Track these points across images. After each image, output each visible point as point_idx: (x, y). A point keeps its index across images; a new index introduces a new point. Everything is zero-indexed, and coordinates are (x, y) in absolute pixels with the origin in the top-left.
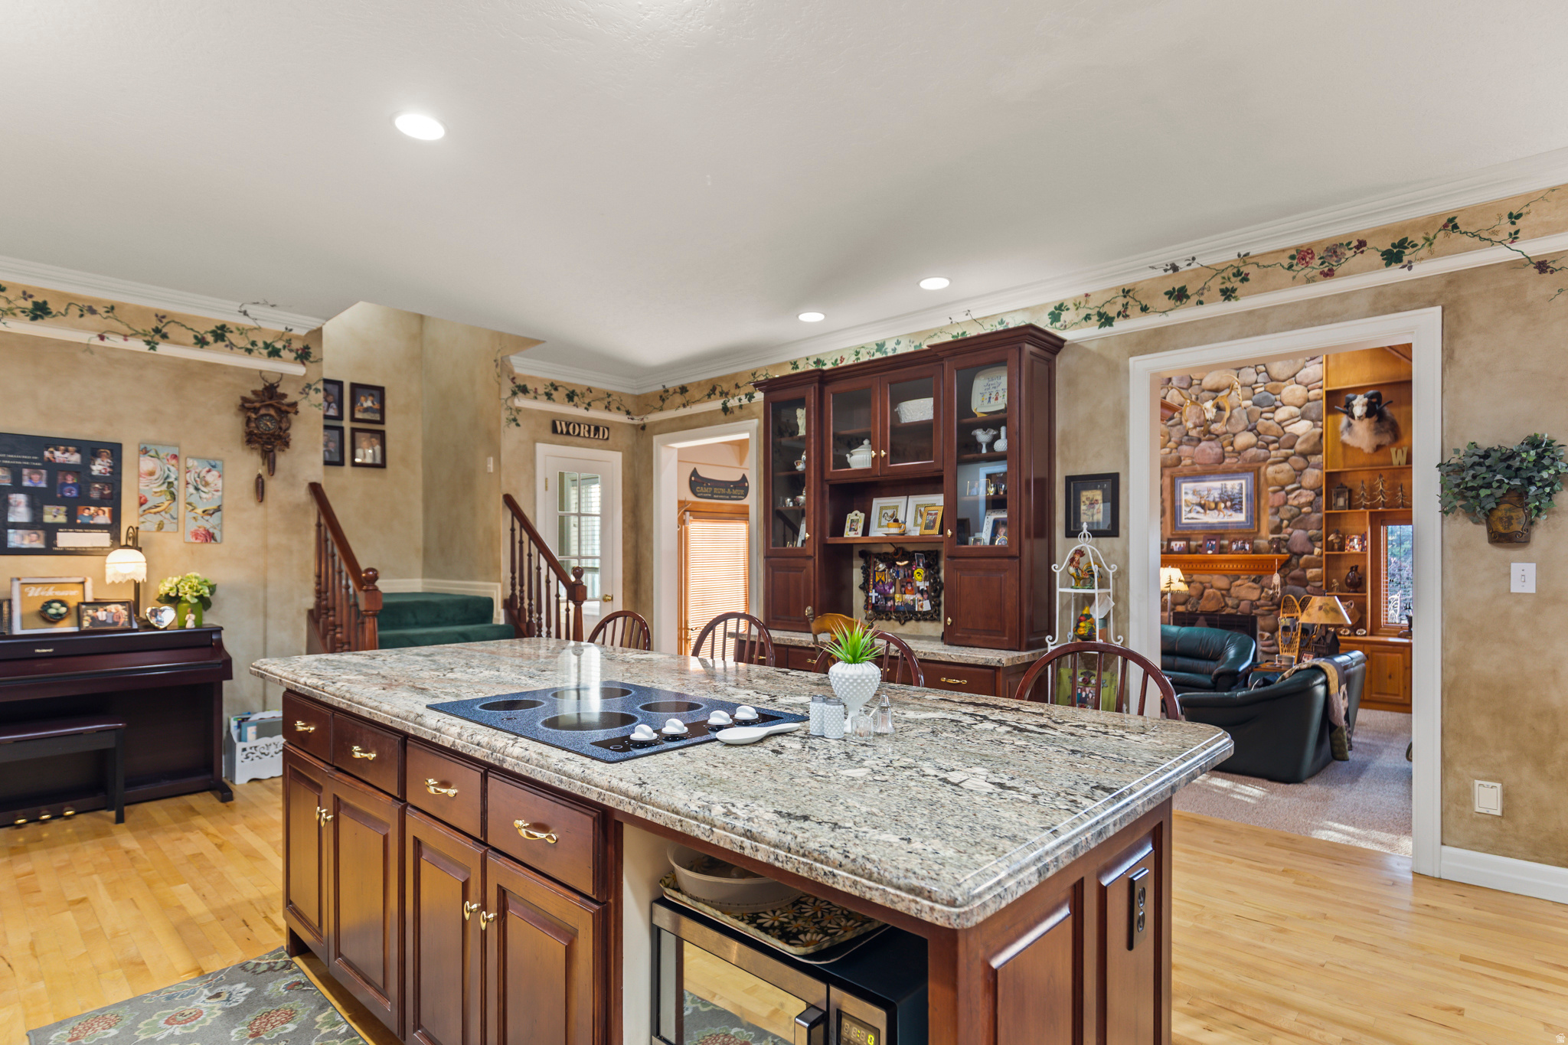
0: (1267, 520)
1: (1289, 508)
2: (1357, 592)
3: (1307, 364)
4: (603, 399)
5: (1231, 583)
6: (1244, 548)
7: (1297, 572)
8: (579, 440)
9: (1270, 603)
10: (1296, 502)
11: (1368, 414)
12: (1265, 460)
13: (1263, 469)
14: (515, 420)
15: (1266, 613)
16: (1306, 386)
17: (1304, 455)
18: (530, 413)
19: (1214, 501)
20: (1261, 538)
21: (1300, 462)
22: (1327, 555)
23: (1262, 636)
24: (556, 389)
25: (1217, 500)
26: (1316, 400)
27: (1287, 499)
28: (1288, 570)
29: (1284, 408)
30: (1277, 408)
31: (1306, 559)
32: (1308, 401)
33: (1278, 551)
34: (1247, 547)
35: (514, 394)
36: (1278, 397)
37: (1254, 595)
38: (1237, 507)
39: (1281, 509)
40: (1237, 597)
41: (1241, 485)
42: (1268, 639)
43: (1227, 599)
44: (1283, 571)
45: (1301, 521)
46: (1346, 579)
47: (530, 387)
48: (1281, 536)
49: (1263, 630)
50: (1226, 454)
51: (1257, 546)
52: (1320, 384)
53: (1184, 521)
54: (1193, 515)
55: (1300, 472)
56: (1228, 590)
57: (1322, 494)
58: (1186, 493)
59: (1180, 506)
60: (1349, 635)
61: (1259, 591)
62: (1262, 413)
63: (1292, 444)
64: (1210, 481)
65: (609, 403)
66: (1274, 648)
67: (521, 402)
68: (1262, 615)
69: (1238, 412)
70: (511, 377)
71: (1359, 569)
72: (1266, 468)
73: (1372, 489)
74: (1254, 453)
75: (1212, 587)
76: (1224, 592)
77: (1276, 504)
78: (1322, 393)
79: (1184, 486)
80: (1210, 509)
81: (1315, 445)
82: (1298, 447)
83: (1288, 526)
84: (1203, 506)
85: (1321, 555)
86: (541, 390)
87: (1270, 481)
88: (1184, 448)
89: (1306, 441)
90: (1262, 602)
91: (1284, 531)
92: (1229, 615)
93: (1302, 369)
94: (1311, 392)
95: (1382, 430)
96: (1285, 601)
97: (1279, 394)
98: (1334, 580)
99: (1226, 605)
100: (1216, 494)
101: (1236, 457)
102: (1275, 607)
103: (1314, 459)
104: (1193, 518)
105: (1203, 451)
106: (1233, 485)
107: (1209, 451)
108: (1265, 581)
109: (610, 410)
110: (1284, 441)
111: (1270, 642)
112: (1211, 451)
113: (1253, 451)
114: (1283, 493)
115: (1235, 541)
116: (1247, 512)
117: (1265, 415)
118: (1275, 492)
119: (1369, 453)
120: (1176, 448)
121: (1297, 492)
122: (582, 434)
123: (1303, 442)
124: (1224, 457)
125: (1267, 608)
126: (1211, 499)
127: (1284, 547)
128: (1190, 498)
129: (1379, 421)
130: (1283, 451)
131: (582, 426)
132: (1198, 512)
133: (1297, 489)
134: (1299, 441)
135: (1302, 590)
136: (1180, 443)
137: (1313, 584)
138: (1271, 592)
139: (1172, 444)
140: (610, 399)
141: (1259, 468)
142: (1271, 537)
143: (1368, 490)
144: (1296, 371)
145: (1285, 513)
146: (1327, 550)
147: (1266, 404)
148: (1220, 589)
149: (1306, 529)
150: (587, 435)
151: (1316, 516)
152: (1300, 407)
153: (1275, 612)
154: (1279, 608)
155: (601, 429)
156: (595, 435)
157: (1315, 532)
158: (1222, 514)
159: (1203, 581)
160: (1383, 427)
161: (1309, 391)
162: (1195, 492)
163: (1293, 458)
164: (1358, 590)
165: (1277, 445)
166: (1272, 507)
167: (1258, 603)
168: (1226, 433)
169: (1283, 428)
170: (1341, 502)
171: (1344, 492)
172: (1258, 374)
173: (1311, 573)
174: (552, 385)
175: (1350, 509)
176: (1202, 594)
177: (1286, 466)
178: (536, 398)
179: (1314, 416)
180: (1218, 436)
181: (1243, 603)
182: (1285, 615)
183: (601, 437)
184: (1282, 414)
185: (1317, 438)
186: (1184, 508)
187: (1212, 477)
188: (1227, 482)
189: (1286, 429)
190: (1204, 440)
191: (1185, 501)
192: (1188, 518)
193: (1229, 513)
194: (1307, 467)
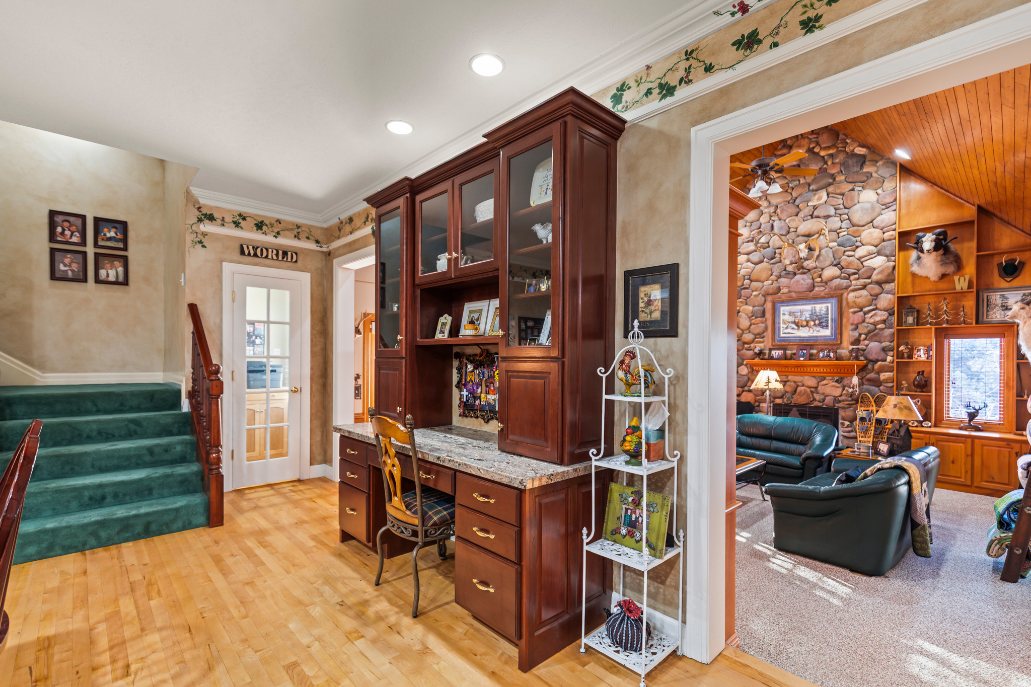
0: (849, 335)
1: (866, 325)
2: (923, 392)
3: (883, 212)
4: (292, 229)
5: (819, 382)
6: (829, 356)
7: (872, 375)
8: (267, 261)
9: (850, 399)
10: (872, 321)
11: (936, 249)
12: (847, 288)
13: (845, 295)
14: (200, 242)
15: (846, 406)
16: (882, 230)
17: (879, 283)
18: (217, 237)
19: (805, 320)
20: (843, 349)
21: (876, 289)
22: (897, 362)
23: (843, 424)
24: (244, 219)
25: (808, 319)
26: (890, 240)
27: (865, 318)
28: (865, 374)
29: (863, 247)
30: (857, 247)
31: (880, 365)
32: (884, 241)
33: (857, 358)
34: (832, 355)
35: (200, 220)
36: (858, 239)
37: (837, 392)
38: (824, 324)
39: (860, 326)
40: (823, 394)
41: (828, 307)
42: (848, 426)
43: (815, 394)
44: (860, 374)
45: (876, 335)
46: (914, 382)
47: (216, 216)
48: (860, 347)
49: (844, 419)
50: (816, 284)
51: (840, 355)
52: (893, 227)
53: (782, 335)
54: (789, 330)
55: (876, 296)
56: (816, 388)
57: (894, 314)
58: (784, 314)
59: (779, 323)
60: (917, 426)
61: (841, 390)
62: (845, 252)
63: (869, 275)
64: (803, 305)
65: (298, 233)
66: (853, 434)
67: (207, 227)
68: (843, 408)
69: (826, 252)
70: (197, 206)
71: (925, 374)
72: (848, 294)
73: (937, 309)
74: (838, 283)
75: (803, 385)
76: (812, 389)
77: (856, 322)
78: (895, 234)
79: (782, 309)
80: (802, 326)
81: (889, 275)
82: (875, 277)
83: (865, 339)
84: (797, 325)
85: (893, 362)
86: (228, 219)
87: (851, 304)
88: (782, 280)
89: (881, 272)
90: (843, 397)
91: (862, 343)
92: (815, 407)
93: (878, 216)
94: (886, 234)
95: (948, 261)
96: (862, 397)
97: (859, 237)
98: (903, 382)
99: (814, 399)
100: (807, 315)
101: (823, 286)
102: (854, 402)
103: (887, 287)
104: (789, 333)
105: (798, 282)
106: (821, 308)
107: (802, 281)
108: (846, 381)
109: (299, 239)
110: (863, 273)
111: (850, 429)
112: (803, 282)
113: (837, 281)
114: (861, 313)
115: (822, 350)
116: (832, 328)
117: (847, 253)
118: (854, 313)
119: (934, 281)
120: (777, 281)
121: (874, 312)
122: (270, 257)
123: (878, 273)
124: (814, 287)
125: (847, 402)
126: (803, 318)
127: (862, 355)
128: (787, 317)
129: (944, 254)
130: (862, 281)
131: (270, 251)
132: (793, 329)
133: (873, 310)
134: (875, 272)
135: (877, 389)
136: (779, 277)
137: (885, 385)
138: (851, 390)
139: (773, 277)
140: (300, 230)
141: (842, 294)
142: (851, 347)
143: (933, 311)
144: (873, 218)
145: (863, 329)
146: (897, 358)
147: (848, 245)
148: (810, 387)
149: (880, 342)
150: (275, 257)
151: (888, 332)
152: (876, 246)
153: (854, 406)
154: (857, 403)
155: (289, 254)
156: (283, 258)
157: (888, 343)
158: (811, 331)
159: (797, 381)
160: (948, 259)
161: (884, 233)
162: (791, 314)
163: (870, 286)
164: (924, 390)
165: (857, 276)
166: (852, 324)
167: (840, 398)
168: (816, 268)
169: (862, 263)
170: (910, 320)
171: (913, 312)
172: (842, 222)
173: (884, 376)
174: (240, 215)
175: (917, 326)
176: (796, 391)
177: (864, 292)
178: (223, 225)
179: (888, 253)
180: (809, 270)
181: (827, 398)
182: (862, 409)
183: (289, 259)
184: (861, 252)
185: (891, 269)
186: (782, 325)
187: (804, 302)
188: (816, 306)
189: (865, 264)
190: (798, 274)
191: (783, 320)
192: (785, 333)
193: (818, 329)
194: (882, 293)
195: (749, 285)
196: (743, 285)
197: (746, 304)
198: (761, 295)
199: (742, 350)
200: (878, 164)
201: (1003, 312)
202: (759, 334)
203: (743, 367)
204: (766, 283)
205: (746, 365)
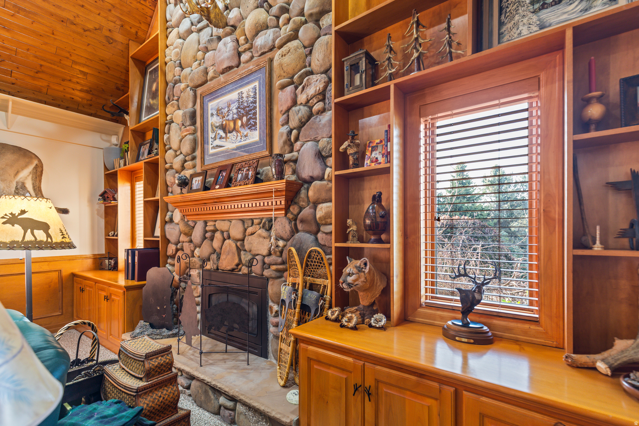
0: (279, 135)
1: (297, 109)
5: (245, 230)
7: (306, 211)
9: (280, 259)
10: (305, 99)
12: (275, 44)
17: (315, 19)
21: (311, 32)
22: (336, 177)
23: (272, 310)
27: (296, 95)
28: (297, 208)
31: (316, 190)
34: (251, 175)
37: (265, 248)
38: (252, 122)
39: (290, 114)
40: (250, 252)
42: (278, 314)
43: (241, 253)
44: (291, 209)
45: (311, 127)
49: (273, 300)
50: (241, 50)
53: (211, 152)
54: (217, 142)
55: (310, 47)
56: (243, 241)
58: (212, 115)
59: (208, 131)
61: (268, 242)
64: (230, 93)
68: (272, 279)
74: (265, 39)
75: (229, 238)
76: (239, 244)
77: (286, 107)
79: (210, 106)
82: (308, 10)
83: (299, 138)
85: (332, 179)
88: (208, 55)
90: (272, 258)
91: (295, 147)
99: (241, 263)
100: (234, 108)
101: (249, 51)
102: (284, 266)
103: (325, 22)
104: (217, 147)
105: (222, 52)
106: (248, 92)
107: (223, 48)
110: (292, 6)
112: (228, 50)
113: (262, 35)
114: (291, 87)
116: (260, 128)
118: (285, 87)
120: (203, 58)
121: (307, 80)
124: (239, 54)
125: (276, 268)
127: (293, 172)
128: (215, 120)
132: (221, 138)
135: (312, 238)
136: (205, 51)
139: (200, 54)
141: (272, 59)
145: (294, 119)
146: (338, 169)
148: (235, 240)
149: (316, 140)
151: (328, 116)
153: (283, 275)
159: (223, 229)
164: (381, 237)
166: (282, 112)
167: (267, 260)
173: (320, 210)
176: (221, 247)
177: (295, 43)
180: (233, 26)
181: (255, 260)
186: (210, 134)
187: (232, 87)
188: (243, 90)
190: (224, 37)
191: (211, 125)
192: (214, 148)
193: (245, 133)
194: (319, 37)
195: (180, 76)
196: (173, 78)
197: (179, 108)
198: (189, 88)
201: (535, 18)
202: (188, 153)
204: (194, 67)
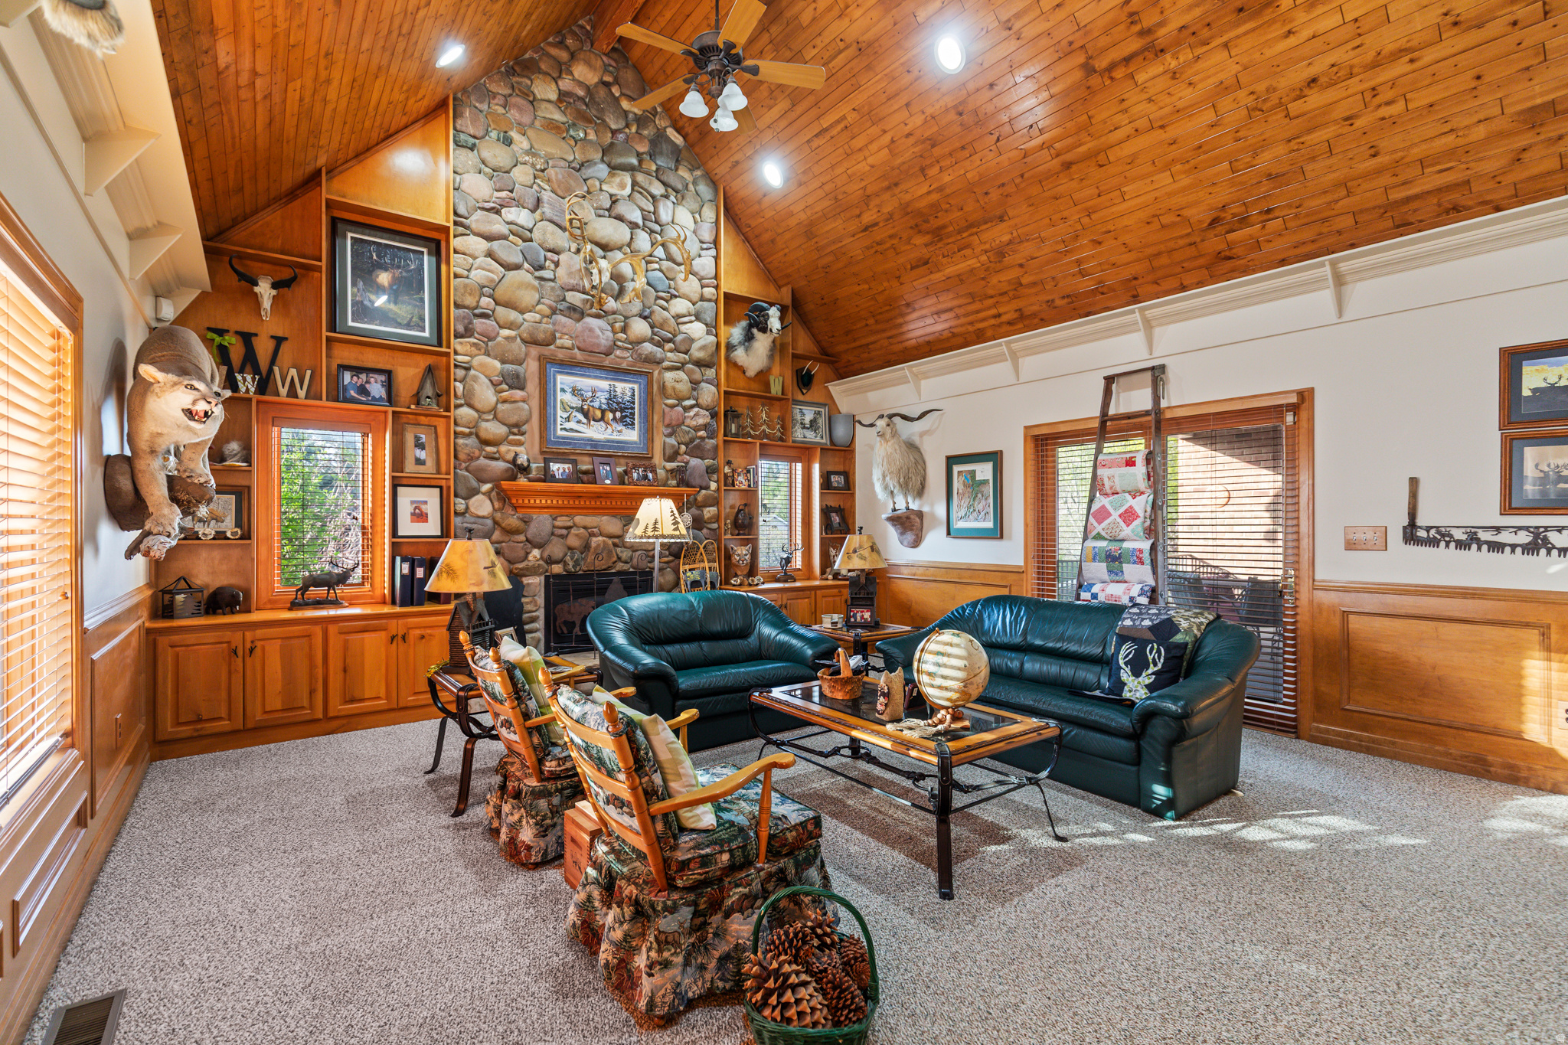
2: (750, 534)
3: (701, 253)
6: (646, 477)
10: (694, 423)
13: (656, 373)
16: (700, 280)
17: (699, 363)
19: (600, 408)
20: (656, 466)
22: (723, 491)
25: (604, 407)
26: (713, 300)
29: (680, 299)
30: (673, 297)
31: (703, 496)
32: (703, 299)
36: (673, 283)
38: (628, 420)
39: (678, 430)
43: (619, 550)
48: (679, 465)
50: (617, 343)
52: (717, 282)
53: (560, 433)
54: (572, 425)
56: (621, 537)
57: (719, 417)
58: (563, 390)
59: (555, 407)
62: (657, 298)
63: (687, 348)
64: (596, 377)
68: (660, 570)
71: (749, 507)
72: (660, 373)
73: (757, 416)
75: (600, 534)
76: (615, 540)
77: (674, 423)
78: (719, 293)
79: (560, 378)
80: (594, 420)
81: (712, 355)
83: (685, 453)
84: (586, 414)
85: (718, 490)
87: (670, 391)
89: (703, 348)
91: (679, 458)
92: (620, 572)
93: (696, 257)
94: (705, 289)
96: (687, 549)
97: (673, 280)
98: (727, 521)
100: (602, 398)
102: (671, 558)
103: (711, 373)
104: (572, 430)
105: (588, 330)
107: (596, 332)
112: (598, 333)
113: (648, 347)
114: (680, 409)
115: (634, 467)
116: (640, 429)
117: (660, 302)
118: (672, 407)
119: (749, 377)
123: (699, 349)
125: (666, 560)
126: (596, 404)
128: (568, 397)
130: (679, 356)
132: (579, 422)
133: (694, 406)
134: (695, 346)
135: (701, 534)
136: (554, 311)
137: (710, 527)
141: (653, 372)
142: (667, 464)
146: (722, 485)
148: (610, 537)
149: (702, 458)
152: (694, 305)
154: (677, 559)
157: (710, 462)
158: (609, 430)
159: (589, 525)
161: (703, 287)
162: (575, 391)
163: (689, 366)
165: (671, 345)
166: (668, 426)
168: (616, 313)
169: (678, 325)
170: (734, 428)
171: (737, 417)
173: (709, 512)
176: (588, 544)
177: (681, 374)
179: (709, 320)
180: (606, 314)
181: (636, 555)
184: (680, 306)
186: (559, 413)
187: (598, 373)
188: (617, 384)
189: (683, 328)
190: (590, 315)
191: (562, 402)
192: (565, 429)
193: (619, 429)
194: (702, 381)
195: (493, 312)
196: (476, 308)
197: (487, 354)
198: (517, 340)
199: (478, 458)
200: (695, 173)
201: (802, 431)
202: (517, 425)
203: (480, 497)
204: (527, 316)
205: (488, 494)
